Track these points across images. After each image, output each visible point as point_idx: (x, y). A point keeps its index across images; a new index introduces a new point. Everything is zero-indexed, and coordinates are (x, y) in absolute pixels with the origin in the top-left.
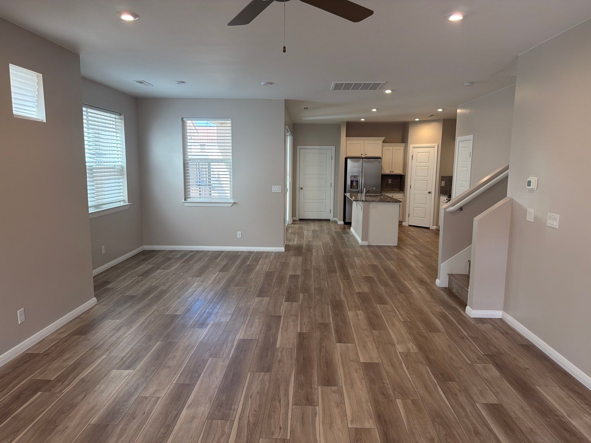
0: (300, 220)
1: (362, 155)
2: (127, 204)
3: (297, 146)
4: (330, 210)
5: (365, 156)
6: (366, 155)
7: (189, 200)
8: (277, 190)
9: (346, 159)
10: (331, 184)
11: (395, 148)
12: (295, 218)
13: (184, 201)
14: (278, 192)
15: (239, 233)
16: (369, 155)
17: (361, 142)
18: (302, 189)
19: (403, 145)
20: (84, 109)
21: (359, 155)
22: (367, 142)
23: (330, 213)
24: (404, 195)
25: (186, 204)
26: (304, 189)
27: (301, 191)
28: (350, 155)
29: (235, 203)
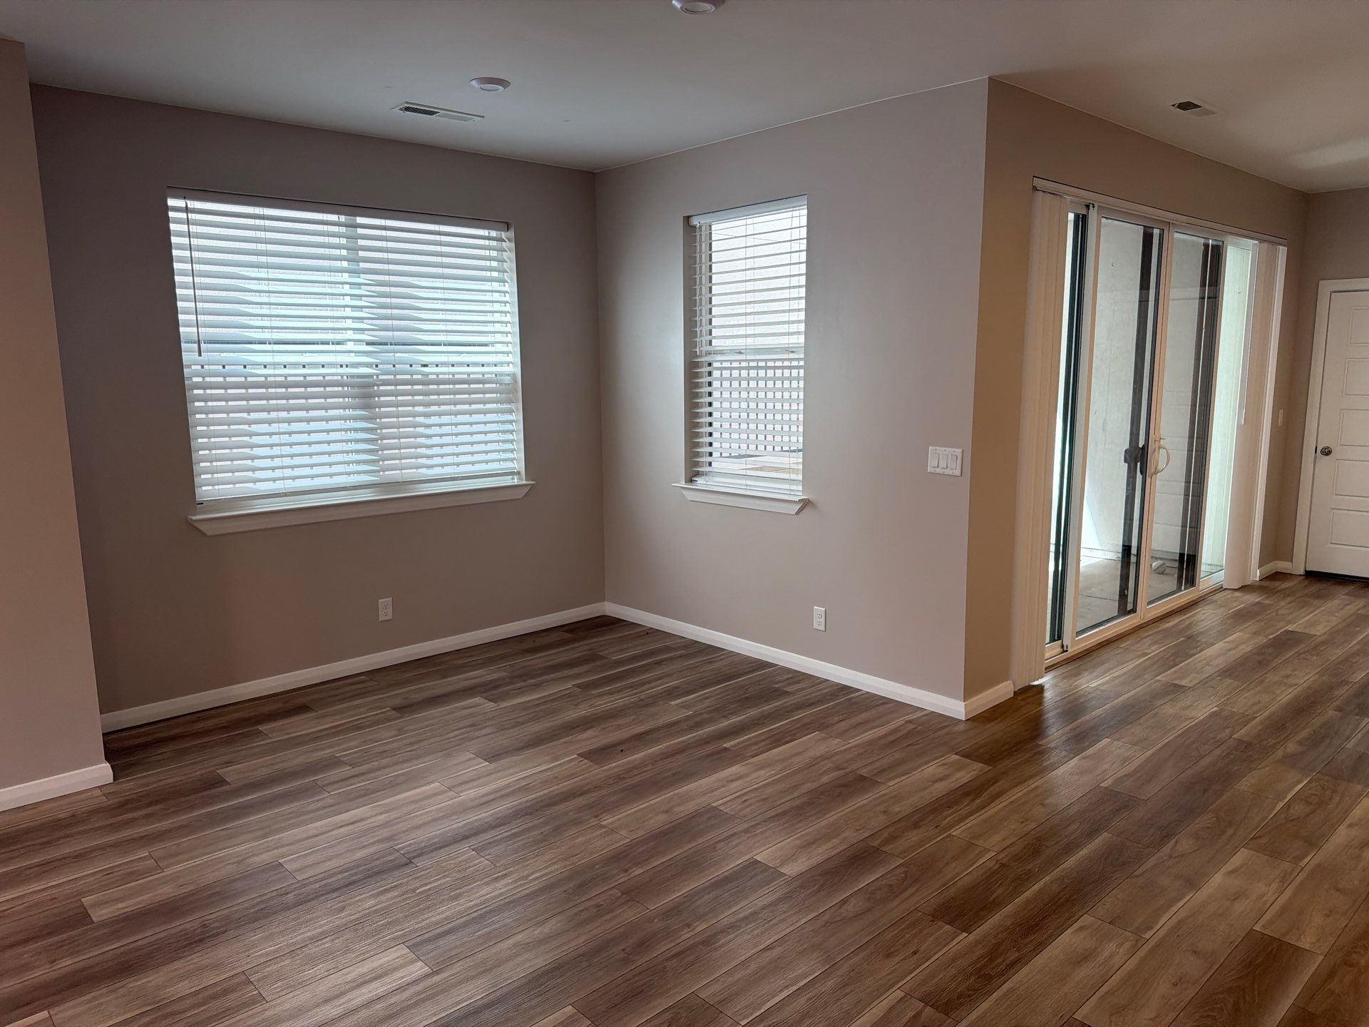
0: (1308, 574)
2: (524, 482)
3: (1321, 282)
7: (701, 482)
8: (943, 464)
12: (1285, 566)
13: (683, 484)
14: (948, 472)
15: (819, 610)
18: (1327, 452)
20: (171, 202)
25: (690, 496)
26: (1336, 453)
27: (1322, 460)
29: (806, 504)
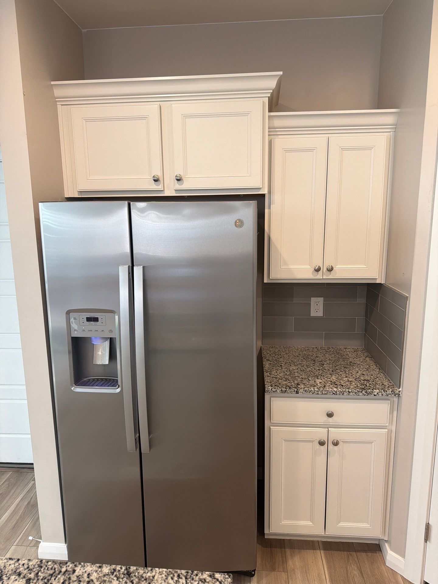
1: (157, 181)
6: (180, 180)
11: (341, 139)
16: (199, 180)
17: (151, 108)
19: (385, 117)
21: (144, 184)
28: (92, 182)
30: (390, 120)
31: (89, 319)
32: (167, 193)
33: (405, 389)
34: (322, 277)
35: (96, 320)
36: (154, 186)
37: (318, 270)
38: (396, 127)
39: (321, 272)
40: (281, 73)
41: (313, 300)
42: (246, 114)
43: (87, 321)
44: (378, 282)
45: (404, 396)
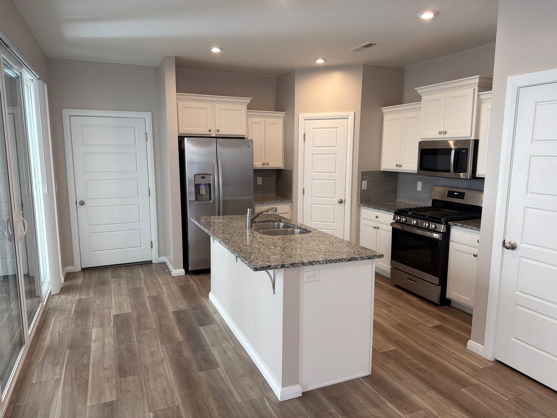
0: (83, 270)
1: (210, 131)
4: (152, 242)
5: (217, 133)
6: (218, 131)
9: (181, 140)
10: (149, 189)
11: (269, 120)
12: (70, 269)
16: (225, 131)
17: (208, 105)
18: (82, 203)
19: (282, 114)
21: (205, 132)
22: (218, 106)
23: (152, 247)
24: (292, 207)
26: (88, 203)
27: (81, 208)
28: (185, 130)
30: (283, 115)
31: (202, 177)
32: (213, 136)
33: (294, 199)
34: (265, 167)
35: (204, 177)
36: (209, 133)
37: (264, 164)
38: (285, 118)
39: (264, 165)
40: (252, 98)
41: (258, 178)
42: (240, 110)
43: (201, 178)
44: (282, 168)
45: (294, 202)
